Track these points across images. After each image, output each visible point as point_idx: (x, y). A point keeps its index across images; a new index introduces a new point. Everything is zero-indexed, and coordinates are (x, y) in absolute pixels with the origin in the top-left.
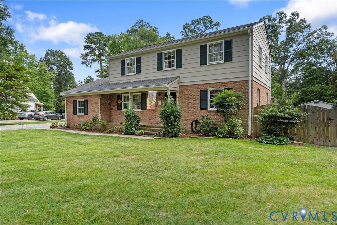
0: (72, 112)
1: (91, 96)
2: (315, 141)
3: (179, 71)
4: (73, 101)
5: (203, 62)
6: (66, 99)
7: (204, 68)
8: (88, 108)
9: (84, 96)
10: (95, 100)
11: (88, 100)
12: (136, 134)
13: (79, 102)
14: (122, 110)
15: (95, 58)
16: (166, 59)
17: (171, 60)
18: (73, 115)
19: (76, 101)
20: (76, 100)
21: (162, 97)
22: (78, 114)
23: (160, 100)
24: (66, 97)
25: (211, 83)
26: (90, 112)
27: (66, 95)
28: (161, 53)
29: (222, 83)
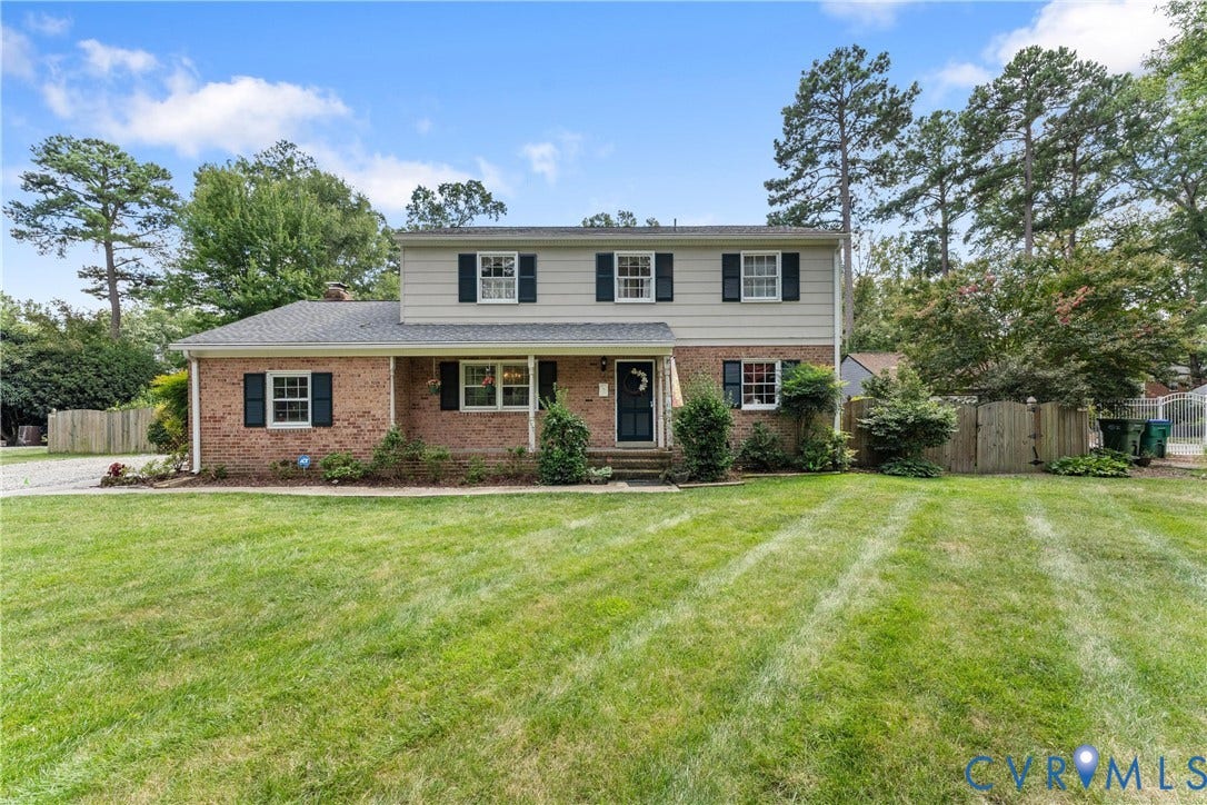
0: (238, 418)
1: (350, 359)
2: (953, 467)
3: (665, 308)
4: (245, 375)
5: (731, 295)
6: (199, 367)
7: (731, 308)
8: (335, 402)
9: (309, 361)
10: (369, 375)
11: (330, 375)
12: (593, 480)
13: (277, 381)
14: (458, 408)
15: (79, 224)
16: (623, 272)
17: (640, 277)
18: (242, 428)
19: (263, 376)
20: (261, 370)
21: (611, 374)
22: (272, 424)
23: (605, 381)
24: (199, 360)
25: (749, 347)
26: (343, 416)
27: (199, 352)
28: (611, 257)
29: (776, 348)
